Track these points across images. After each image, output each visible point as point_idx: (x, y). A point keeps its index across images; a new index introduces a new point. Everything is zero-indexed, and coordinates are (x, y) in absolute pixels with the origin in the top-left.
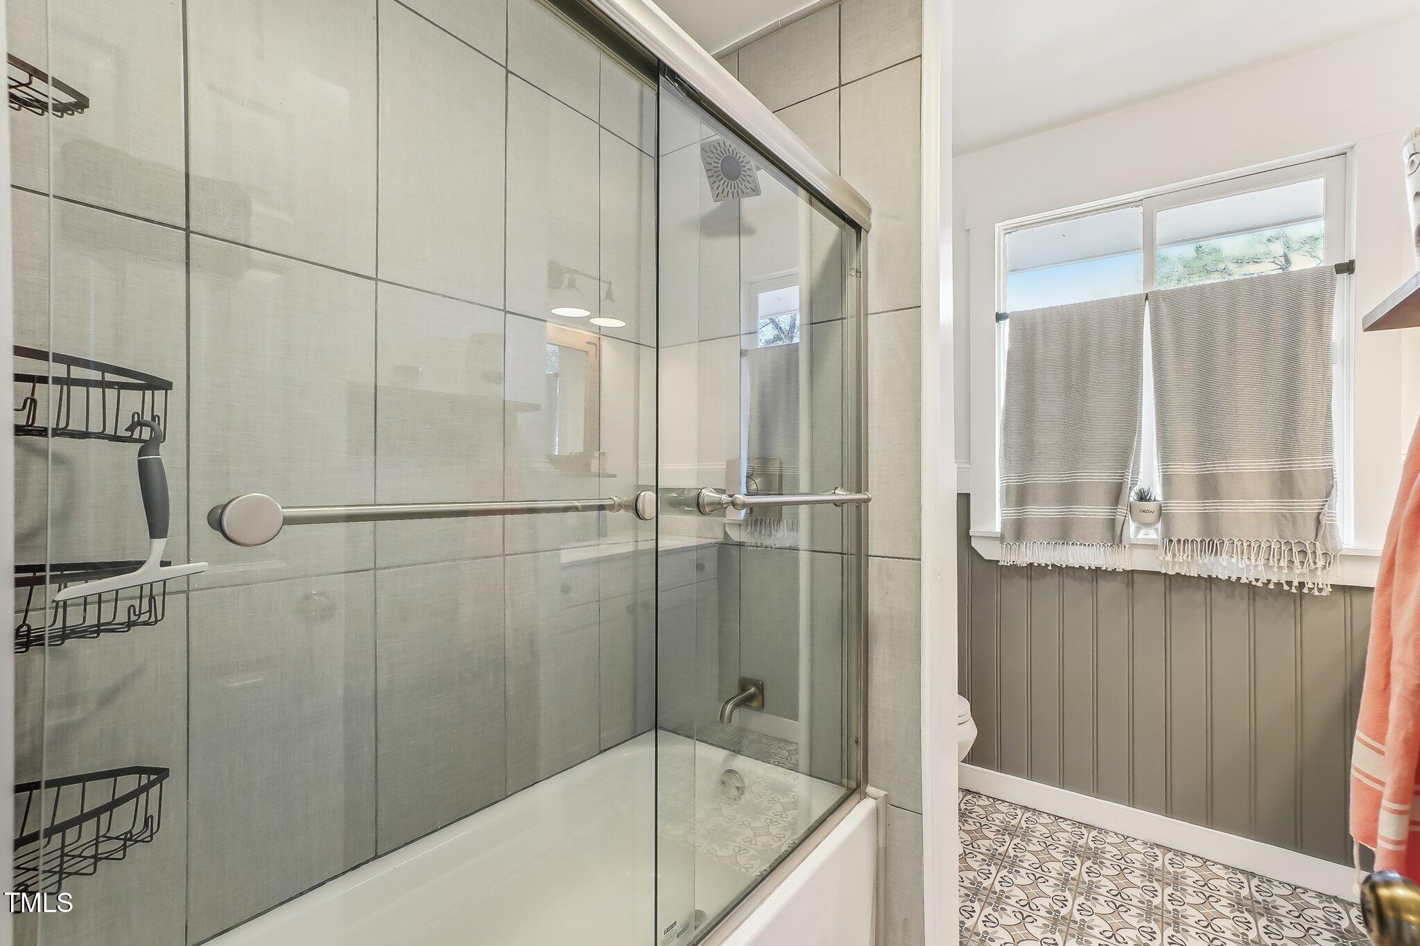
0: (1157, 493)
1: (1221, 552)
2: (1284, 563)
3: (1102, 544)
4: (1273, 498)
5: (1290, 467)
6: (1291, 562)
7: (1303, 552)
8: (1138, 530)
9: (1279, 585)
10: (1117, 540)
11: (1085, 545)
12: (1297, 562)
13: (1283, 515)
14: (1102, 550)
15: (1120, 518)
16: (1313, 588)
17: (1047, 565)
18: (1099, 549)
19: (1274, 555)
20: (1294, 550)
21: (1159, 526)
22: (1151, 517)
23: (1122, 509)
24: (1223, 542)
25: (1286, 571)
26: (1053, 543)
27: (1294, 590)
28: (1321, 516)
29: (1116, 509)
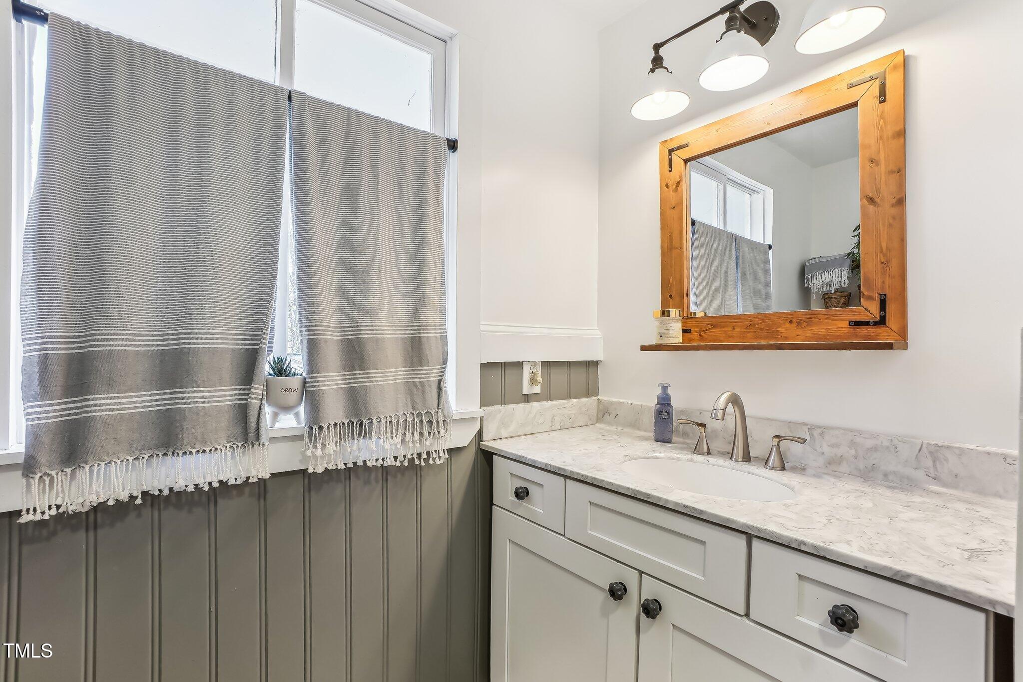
0: (298, 364)
1: (370, 433)
2: (417, 437)
3: (228, 445)
4: (406, 367)
5: (420, 333)
6: (421, 434)
7: (430, 422)
8: (275, 416)
9: (411, 461)
10: (252, 435)
11: (204, 451)
12: (426, 434)
13: (414, 384)
14: (229, 454)
15: (254, 403)
16: (436, 458)
17: (132, 498)
18: (226, 454)
19: (409, 429)
20: (424, 421)
21: (302, 409)
22: (293, 397)
23: (257, 389)
24: (372, 422)
25: (418, 445)
26: (146, 457)
27: (423, 464)
28: (442, 383)
29: (249, 389)
